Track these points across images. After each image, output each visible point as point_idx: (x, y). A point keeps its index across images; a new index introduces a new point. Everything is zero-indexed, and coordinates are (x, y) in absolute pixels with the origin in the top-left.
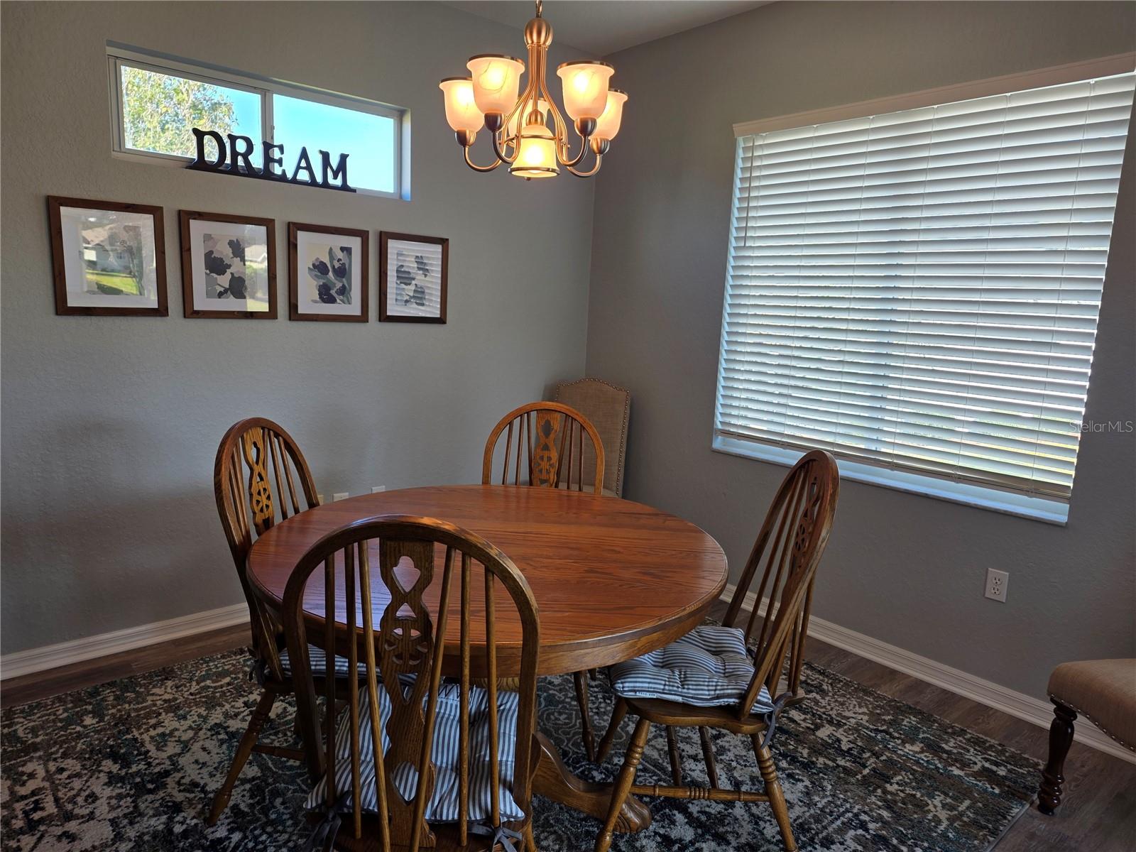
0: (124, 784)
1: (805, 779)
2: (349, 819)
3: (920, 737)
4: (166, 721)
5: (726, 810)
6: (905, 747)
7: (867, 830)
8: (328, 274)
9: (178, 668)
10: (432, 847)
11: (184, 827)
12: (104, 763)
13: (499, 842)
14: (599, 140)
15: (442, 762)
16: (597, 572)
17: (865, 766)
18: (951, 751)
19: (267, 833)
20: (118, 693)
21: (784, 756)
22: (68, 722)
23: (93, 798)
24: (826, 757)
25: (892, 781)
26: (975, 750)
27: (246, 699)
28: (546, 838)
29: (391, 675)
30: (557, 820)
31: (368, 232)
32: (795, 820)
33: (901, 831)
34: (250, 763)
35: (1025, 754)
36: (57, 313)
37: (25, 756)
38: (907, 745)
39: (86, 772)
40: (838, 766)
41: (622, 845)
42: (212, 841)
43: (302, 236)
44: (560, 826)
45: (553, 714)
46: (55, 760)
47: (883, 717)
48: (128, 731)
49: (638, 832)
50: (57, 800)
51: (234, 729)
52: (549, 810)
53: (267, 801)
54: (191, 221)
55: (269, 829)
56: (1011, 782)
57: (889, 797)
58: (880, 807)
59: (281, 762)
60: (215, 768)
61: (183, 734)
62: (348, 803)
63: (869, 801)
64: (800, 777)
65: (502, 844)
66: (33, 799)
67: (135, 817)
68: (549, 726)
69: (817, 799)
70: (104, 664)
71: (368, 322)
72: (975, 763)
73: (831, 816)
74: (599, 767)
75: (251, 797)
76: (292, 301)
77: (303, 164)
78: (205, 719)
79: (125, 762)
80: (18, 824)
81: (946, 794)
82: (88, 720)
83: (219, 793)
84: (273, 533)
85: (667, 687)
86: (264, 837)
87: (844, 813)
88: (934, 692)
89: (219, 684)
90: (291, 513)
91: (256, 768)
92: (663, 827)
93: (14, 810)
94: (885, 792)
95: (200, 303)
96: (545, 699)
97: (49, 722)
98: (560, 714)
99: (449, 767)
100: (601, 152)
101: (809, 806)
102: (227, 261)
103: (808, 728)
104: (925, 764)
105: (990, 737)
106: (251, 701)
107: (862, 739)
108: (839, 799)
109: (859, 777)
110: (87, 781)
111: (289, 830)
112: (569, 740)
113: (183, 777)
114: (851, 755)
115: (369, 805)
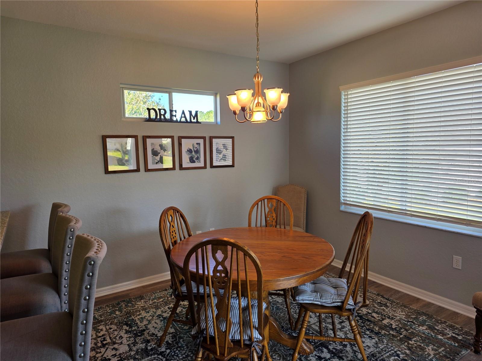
0: (131, 333)
1: (376, 338)
2: (205, 338)
3: (426, 324)
4: (142, 313)
5: (343, 348)
6: (419, 328)
7: (399, 357)
8: (192, 153)
9: (145, 296)
10: (232, 348)
11: (151, 347)
12: (124, 326)
13: (253, 347)
14: (280, 109)
15: (235, 321)
16: (286, 257)
17: (401, 334)
18: (439, 329)
19: (178, 350)
20: (126, 304)
21: (368, 330)
22: (111, 313)
23: (121, 337)
24: (386, 331)
25: (412, 340)
26: (449, 329)
27: (168, 306)
28: (275, 355)
29: (216, 289)
30: (279, 350)
31: (206, 137)
32: (370, 353)
33: (413, 358)
34: (171, 328)
35: (471, 331)
36: (105, 173)
37: (99, 324)
38: (420, 327)
39: (118, 329)
40: (390, 334)
41: (303, 359)
42: (160, 352)
43: (183, 141)
44: (280, 352)
45: (278, 313)
46: (108, 325)
47: (411, 316)
48: (130, 316)
49: (309, 355)
50: (110, 338)
51: (165, 317)
52: (276, 346)
53: (178, 340)
54: (147, 139)
55: (179, 349)
56: (463, 341)
57: (410, 346)
58: (406, 349)
59: (181, 328)
60: (160, 329)
61: (148, 318)
62: (205, 333)
63: (401, 347)
64: (374, 338)
65: (255, 348)
66: (103, 337)
67: (135, 344)
68: (277, 317)
69: (380, 345)
70: (120, 294)
71: (206, 168)
72: (449, 334)
73: (385, 352)
74: (295, 332)
75: (172, 339)
76: (181, 163)
77: (183, 116)
78: (155, 313)
79: (131, 327)
80: (99, 345)
81: (434, 345)
82: (117, 313)
83: (161, 337)
84: (177, 245)
85: (315, 299)
86: (177, 352)
87: (391, 351)
88: (435, 307)
89: (159, 301)
90: (183, 239)
91: (173, 329)
92: (318, 353)
93: (98, 340)
94: (409, 344)
95: (150, 167)
96: (275, 308)
97: (105, 313)
98: (281, 313)
99: (237, 323)
100: (281, 112)
101: (376, 348)
102: (159, 152)
103: (379, 320)
104: (427, 334)
105: (457, 324)
106: (170, 307)
107: (401, 324)
108: (389, 346)
109: (398, 338)
110: (119, 332)
111: (185, 349)
112: (284, 322)
113: (149, 332)
114: (396, 330)
115: (211, 333)
